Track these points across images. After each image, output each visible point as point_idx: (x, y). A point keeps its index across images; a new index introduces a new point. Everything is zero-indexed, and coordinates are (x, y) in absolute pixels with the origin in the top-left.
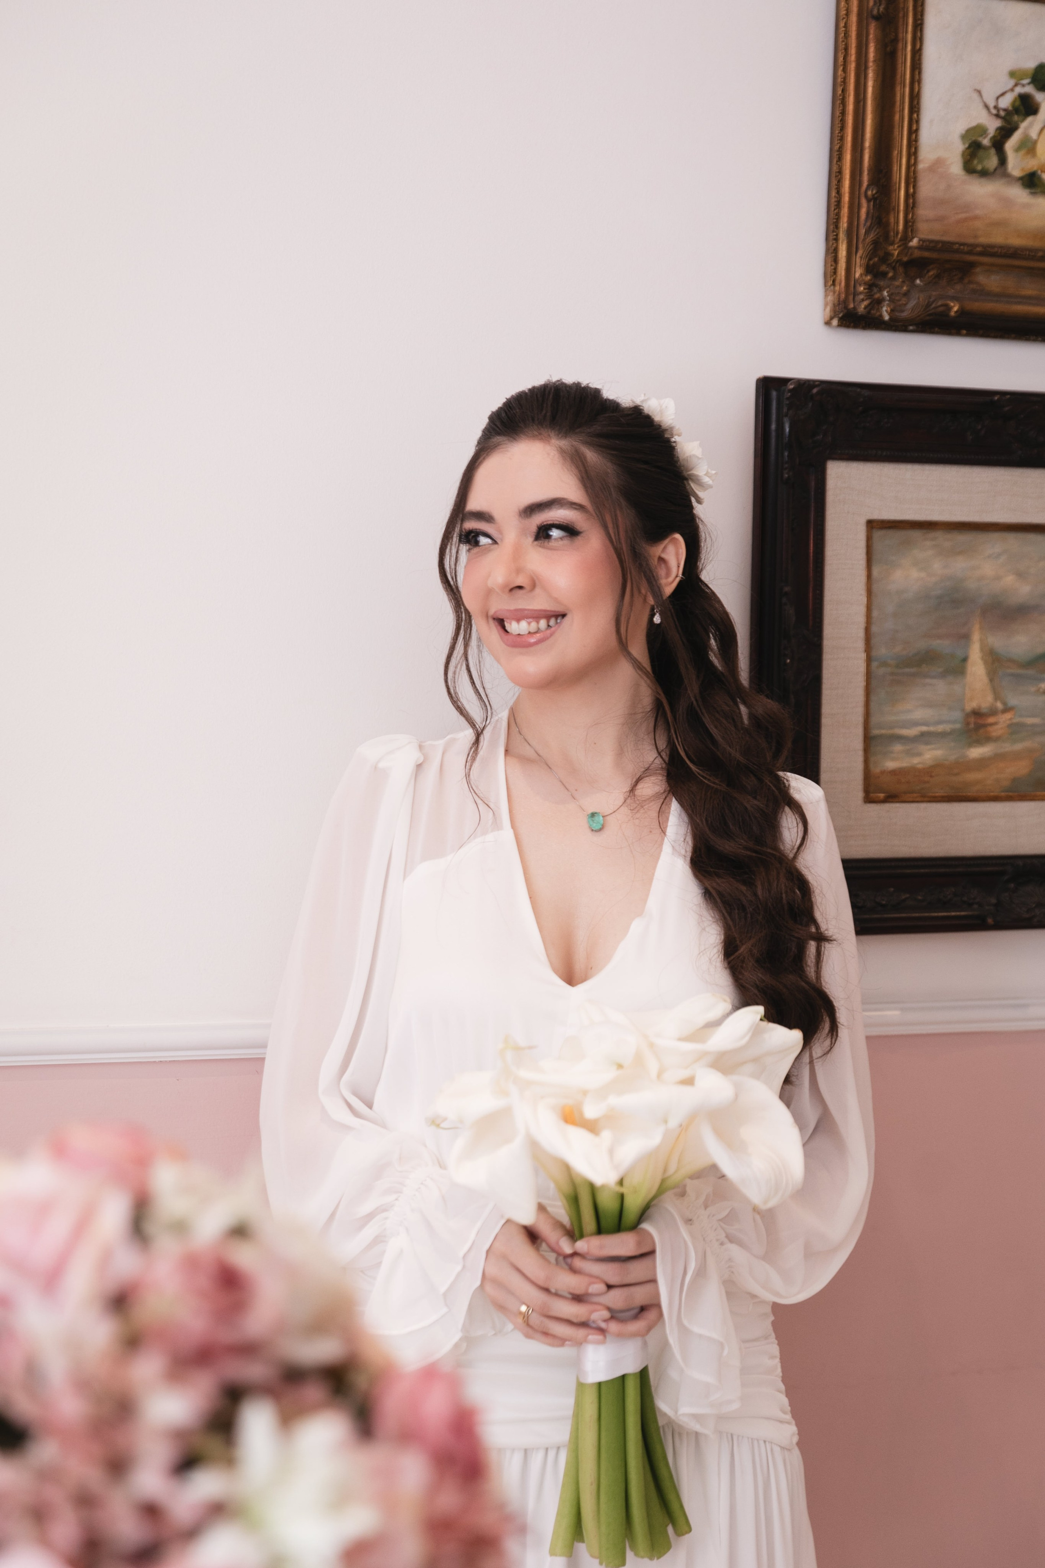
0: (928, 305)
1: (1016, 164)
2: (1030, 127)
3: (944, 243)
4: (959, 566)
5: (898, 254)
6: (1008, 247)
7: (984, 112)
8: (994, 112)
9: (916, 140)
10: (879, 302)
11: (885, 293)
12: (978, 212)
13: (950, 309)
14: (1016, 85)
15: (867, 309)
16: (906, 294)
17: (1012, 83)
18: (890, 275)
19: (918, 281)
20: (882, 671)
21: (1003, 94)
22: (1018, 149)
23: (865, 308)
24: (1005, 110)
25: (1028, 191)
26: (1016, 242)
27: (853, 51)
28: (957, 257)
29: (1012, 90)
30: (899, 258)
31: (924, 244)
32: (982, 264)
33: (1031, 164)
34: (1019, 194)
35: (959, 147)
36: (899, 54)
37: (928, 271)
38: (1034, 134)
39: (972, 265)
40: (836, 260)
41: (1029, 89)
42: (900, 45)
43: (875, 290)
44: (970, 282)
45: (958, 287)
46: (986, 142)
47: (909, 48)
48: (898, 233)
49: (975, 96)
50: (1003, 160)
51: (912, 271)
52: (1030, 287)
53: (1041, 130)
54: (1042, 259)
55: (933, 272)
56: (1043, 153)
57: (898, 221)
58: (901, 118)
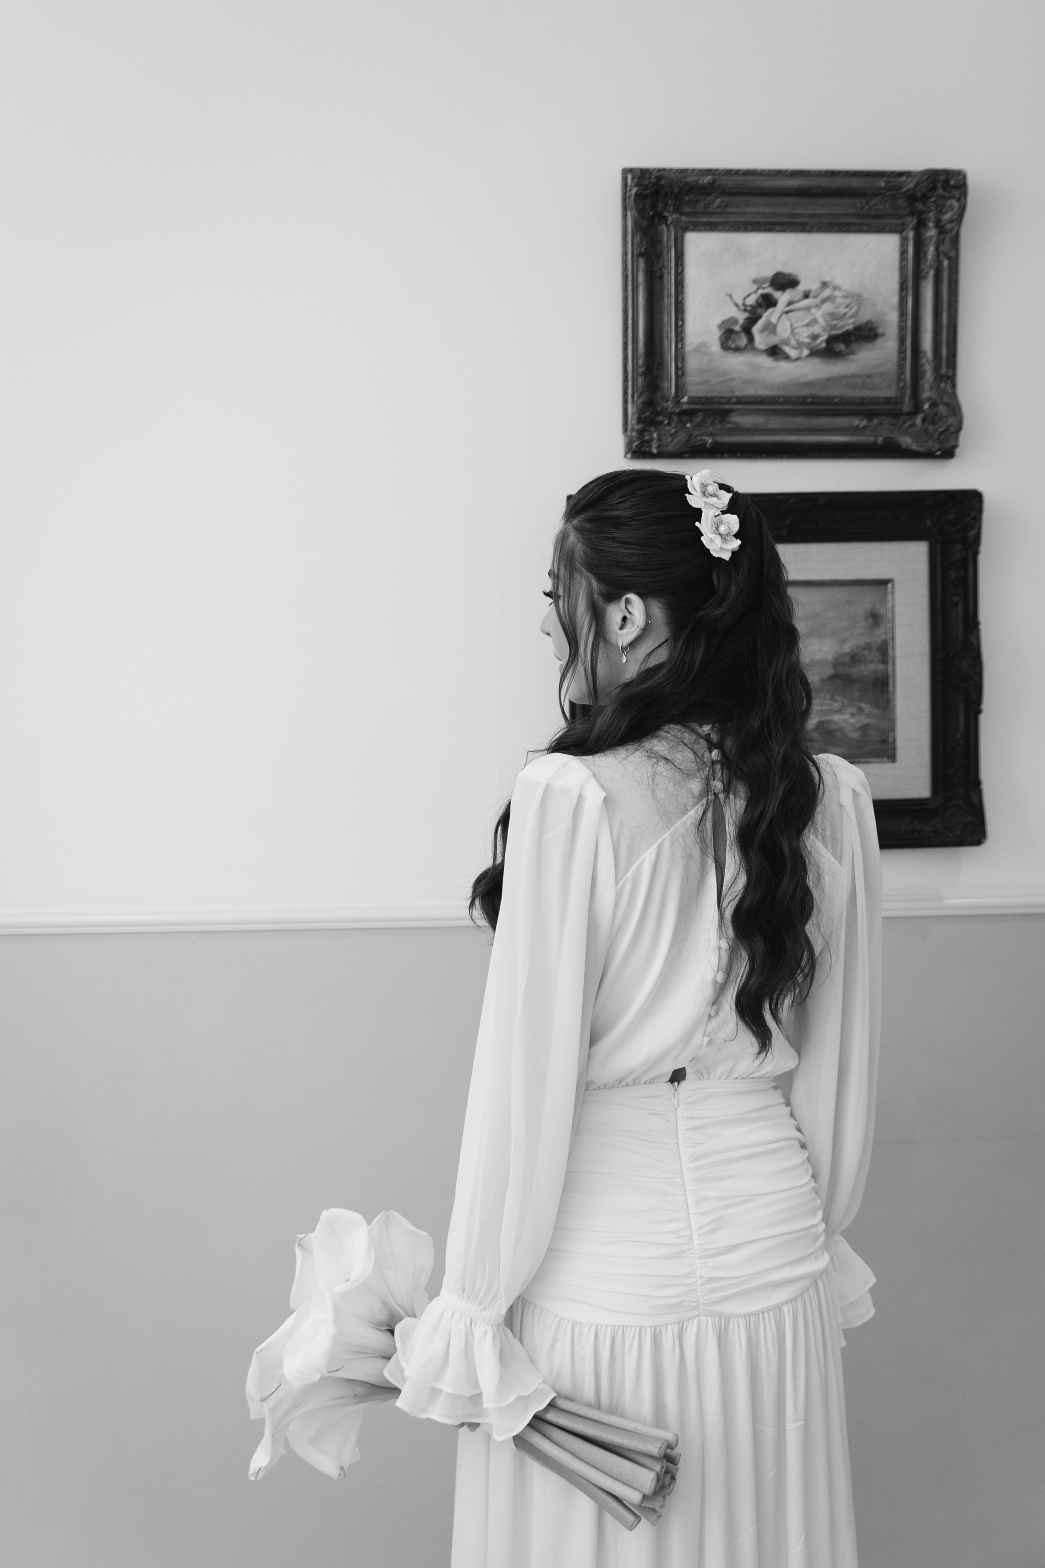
0: (688, 441)
1: (761, 341)
2: (771, 315)
3: (707, 398)
5: (672, 407)
6: (758, 397)
7: (735, 309)
8: (743, 308)
9: (682, 332)
10: (649, 442)
11: (655, 435)
12: (734, 375)
13: (707, 442)
14: (759, 288)
15: (639, 446)
16: (673, 435)
17: (755, 287)
18: (666, 422)
19: (687, 425)
21: (749, 295)
22: (762, 331)
23: (636, 446)
24: (751, 306)
25: (771, 358)
26: (765, 392)
27: (630, 278)
28: (716, 407)
29: (756, 292)
30: (673, 410)
31: (693, 400)
32: (737, 410)
33: (773, 340)
34: (766, 361)
35: (717, 334)
36: (665, 277)
37: (697, 417)
38: (774, 320)
40: (626, 416)
41: (769, 290)
42: (665, 271)
43: (646, 433)
44: (729, 422)
45: (719, 426)
46: (737, 328)
47: (673, 272)
48: (671, 394)
49: (728, 298)
50: (751, 339)
51: (685, 418)
52: (775, 422)
53: (780, 317)
54: (784, 403)
55: (699, 418)
56: (784, 331)
57: (670, 386)
58: (669, 319)
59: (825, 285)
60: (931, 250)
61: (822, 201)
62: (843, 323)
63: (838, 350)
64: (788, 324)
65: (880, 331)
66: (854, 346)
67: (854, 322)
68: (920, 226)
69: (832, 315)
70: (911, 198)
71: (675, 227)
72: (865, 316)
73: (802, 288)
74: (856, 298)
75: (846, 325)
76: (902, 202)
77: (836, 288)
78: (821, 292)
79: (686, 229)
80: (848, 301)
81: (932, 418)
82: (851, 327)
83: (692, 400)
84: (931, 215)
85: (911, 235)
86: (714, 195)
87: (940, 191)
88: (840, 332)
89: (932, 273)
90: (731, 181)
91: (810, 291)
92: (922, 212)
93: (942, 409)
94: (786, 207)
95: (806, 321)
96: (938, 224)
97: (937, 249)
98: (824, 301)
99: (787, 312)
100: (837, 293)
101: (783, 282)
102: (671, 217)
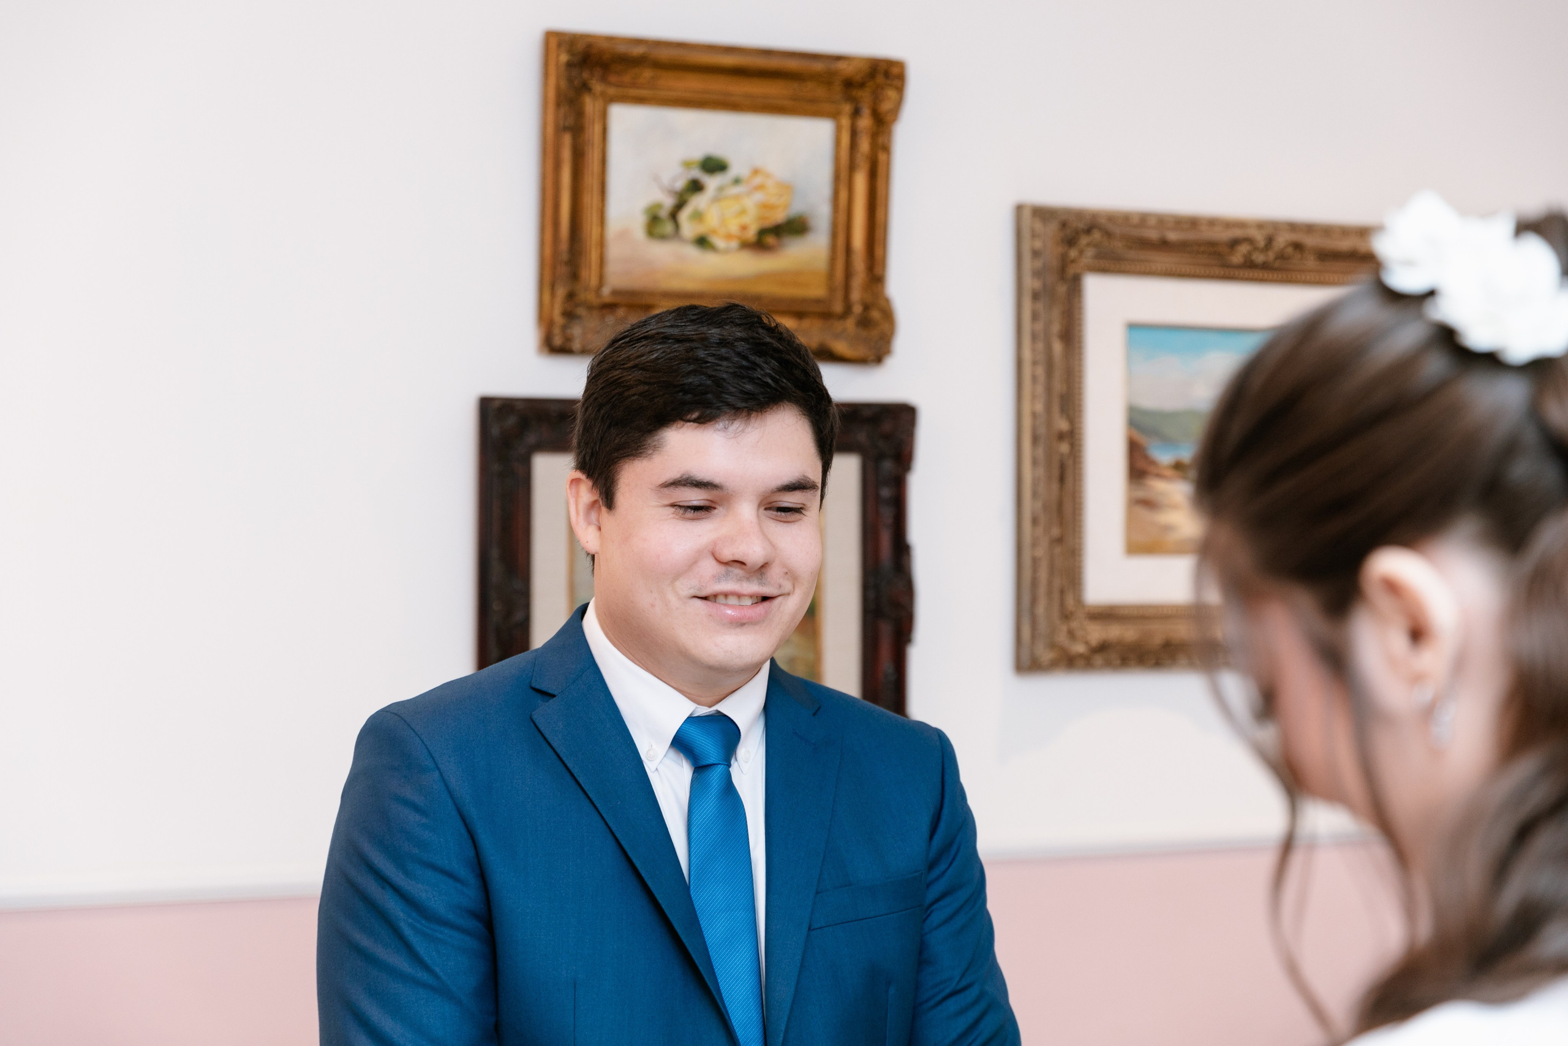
1: (689, 228)
2: (698, 202)
3: (630, 290)
5: (592, 299)
7: (662, 192)
8: (670, 192)
9: (605, 215)
10: (573, 336)
11: (578, 331)
12: (657, 267)
14: (688, 172)
15: (561, 346)
16: (597, 331)
17: (684, 169)
18: (587, 315)
19: (609, 318)
21: (678, 179)
22: (689, 219)
23: (559, 344)
24: (679, 190)
25: (699, 249)
26: (690, 286)
27: (551, 152)
28: (640, 299)
29: (684, 176)
30: (593, 302)
33: (701, 230)
34: (693, 252)
35: (642, 219)
36: (590, 153)
37: (618, 310)
38: (703, 207)
40: (542, 307)
42: (590, 148)
43: (569, 328)
46: (664, 213)
47: (597, 148)
48: (592, 284)
49: (654, 180)
50: (677, 227)
51: (606, 312)
53: (709, 204)
55: (621, 312)
56: (712, 221)
57: (589, 276)
58: (590, 200)
59: (756, 172)
60: (866, 142)
61: (757, 81)
62: (775, 214)
63: (769, 243)
64: (717, 211)
65: (812, 224)
66: (786, 240)
67: (786, 215)
68: (856, 113)
69: (765, 206)
70: (849, 84)
71: (601, 96)
72: (797, 208)
73: (732, 173)
74: (787, 188)
76: (838, 87)
77: (768, 176)
78: (753, 178)
79: (612, 101)
80: (780, 190)
81: (865, 322)
82: (782, 219)
83: (615, 293)
84: (867, 104)
85: (845, 122)
86: (645, 68)
87: (880, 79)
88: (771, 223)
89: (866, 167)
90: (664, 55)
91: (741, 177)
92: (857, 101)
93: (875, 314)
94: (719, 85)
95: (736, 211)
96: (874, 111)
97: (873, 142)
98: (755, 189)
99: (716, 199)
100: (768, 182)
101: (713, 166)
102: (598, 87)
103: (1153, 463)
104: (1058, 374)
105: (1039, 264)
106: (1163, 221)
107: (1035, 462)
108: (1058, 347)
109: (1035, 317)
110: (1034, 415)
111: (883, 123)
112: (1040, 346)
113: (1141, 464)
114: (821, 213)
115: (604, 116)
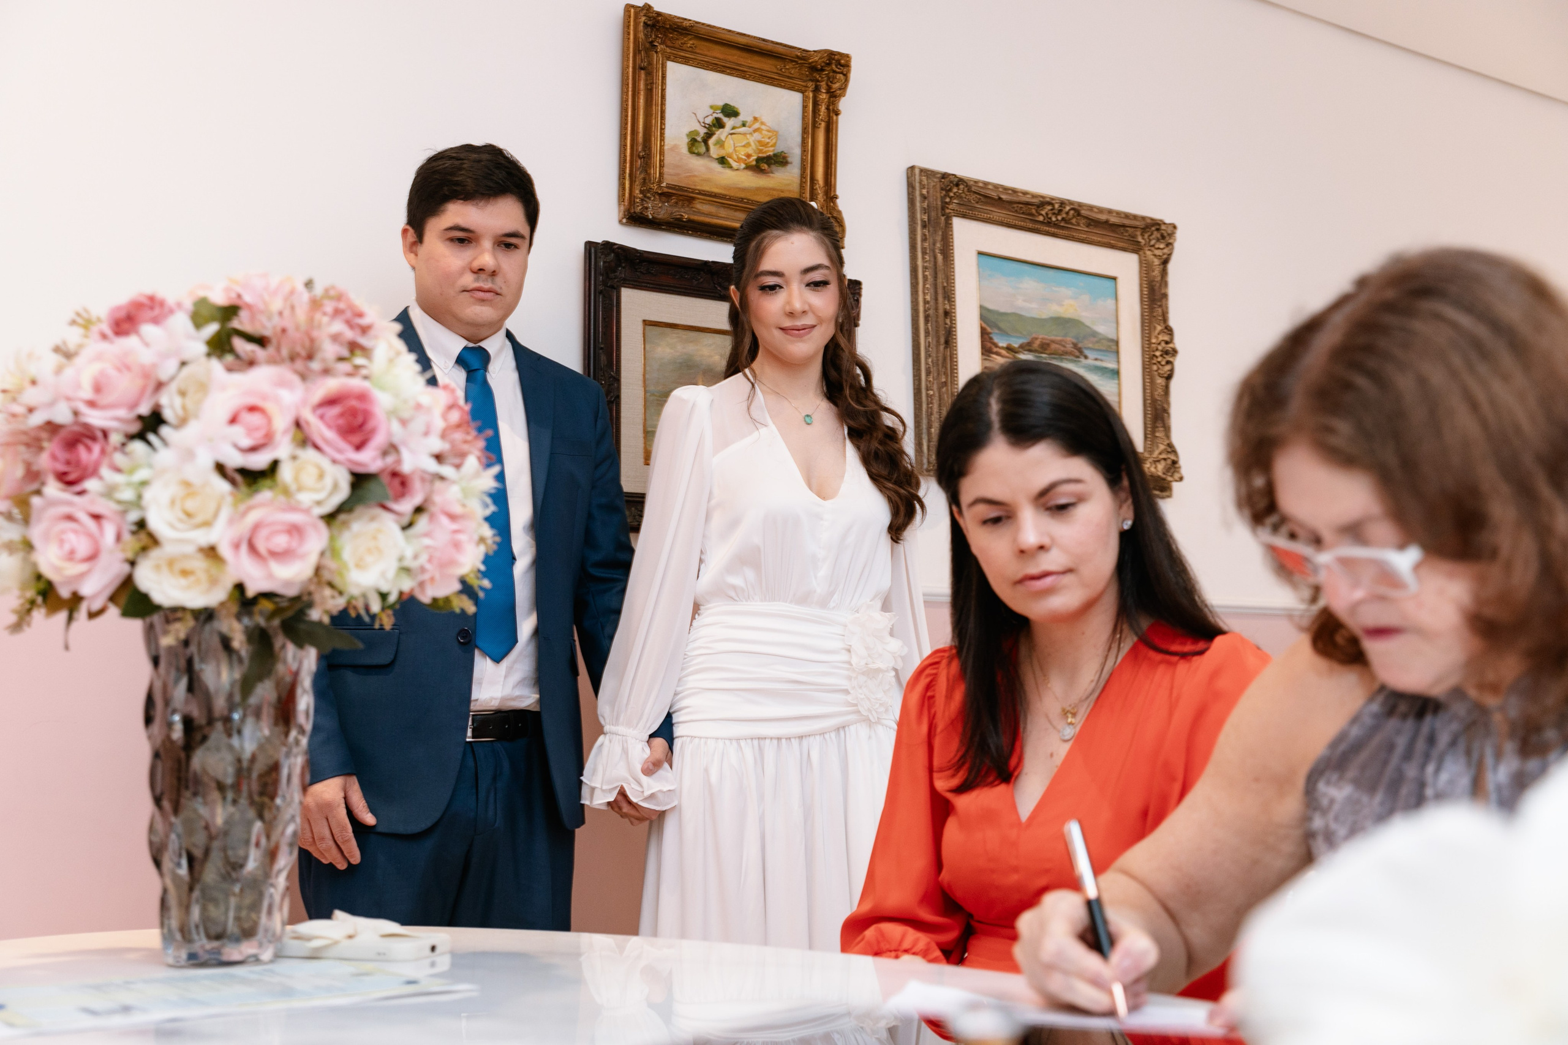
0: (672, 214)
1: (715, 152)
2: (721, 134)
3: (679, 186)
4: (691, 348)
5: (656, 189)
6: (712, 192)
7: (698, 124)
8: (703, 125)
9: (664, 134)
10: (647, 208)
11: (650, 205)
12: (696, 173)
13: (683, 217)
14: (714, 113)
16: (661, 208)
17: (712, 111)
18: (652, 199)
19: (666, 204)
20: (652, 398)
21: (707, 116)
22: (715, 144)
23: (640, 210)
24: (708, 124)
25: (721, 166)
26: (717, 190)
27: (631, 85)
28: (686, 194)
29: (712, 115)
30: (656, 191)
32: (698, 199)
33: (722, 153)
34: (717, 167)
35: (686, 140)
36: (654, 90)
37: (672, 199)
38: (723, 138)
39: (693, 199)
40: (624, 189)
41: (720, 116)
42: (655, 86)
43: (644, 203)
45: (687, 208)
46: (699, 139)
47: (659, 87)
48: (656, 178)
49: (694, 116)
50: (708, 149)
51: (664, 199)
52: (723, 212)
53: (727, 136)
54: (730, 199)
55: (674, 200)
56: (729, 148)
57: (655, 172)
58: (656, 122)
60: (823, 109)
61: (756, 58)
62: (767, 149)
63: (763, 168)
64: (732, 142)
65: (789, 160)
66: (774, 167)
67: (774, 150)
68: (817, 90)
69: (759, 142)
70: (813, 69)
71: (662, 54)
72: (779, 148)
73: (741, 118)
74: (774, 133)
75: (769, 151)
76: (807, 70)
77: (762, 123)
78: (754, 123)
79: (669, 59)
80: (770, 134)
82: (771, 153)
83: (669, 186)
84: (823, 84)
85: (811, 95)
86: (690, 37)
87: (835, 67)
88: (765, 155)
89: (823, 124)
91: (746, 122)
92: (818, 81)
94: (735, 56)
95: (743, 144)
96: (829, 89)
97: (828, 109)
98: (755, 131)
99: (731, 134)
100: (763, 127)
101: (730, 111)
102: (660, 47)
103: (996, 346)
104: (940, 276)
105: (925, 205)
106: (996, 187)
107: (927, 333)
108: (940, 257)
109: (924, 239)
110: (926, 302)
111: (834, 96)
112: (927, 257)
113: (989, 345)
114: (795, 154)
115: (664, 66)
